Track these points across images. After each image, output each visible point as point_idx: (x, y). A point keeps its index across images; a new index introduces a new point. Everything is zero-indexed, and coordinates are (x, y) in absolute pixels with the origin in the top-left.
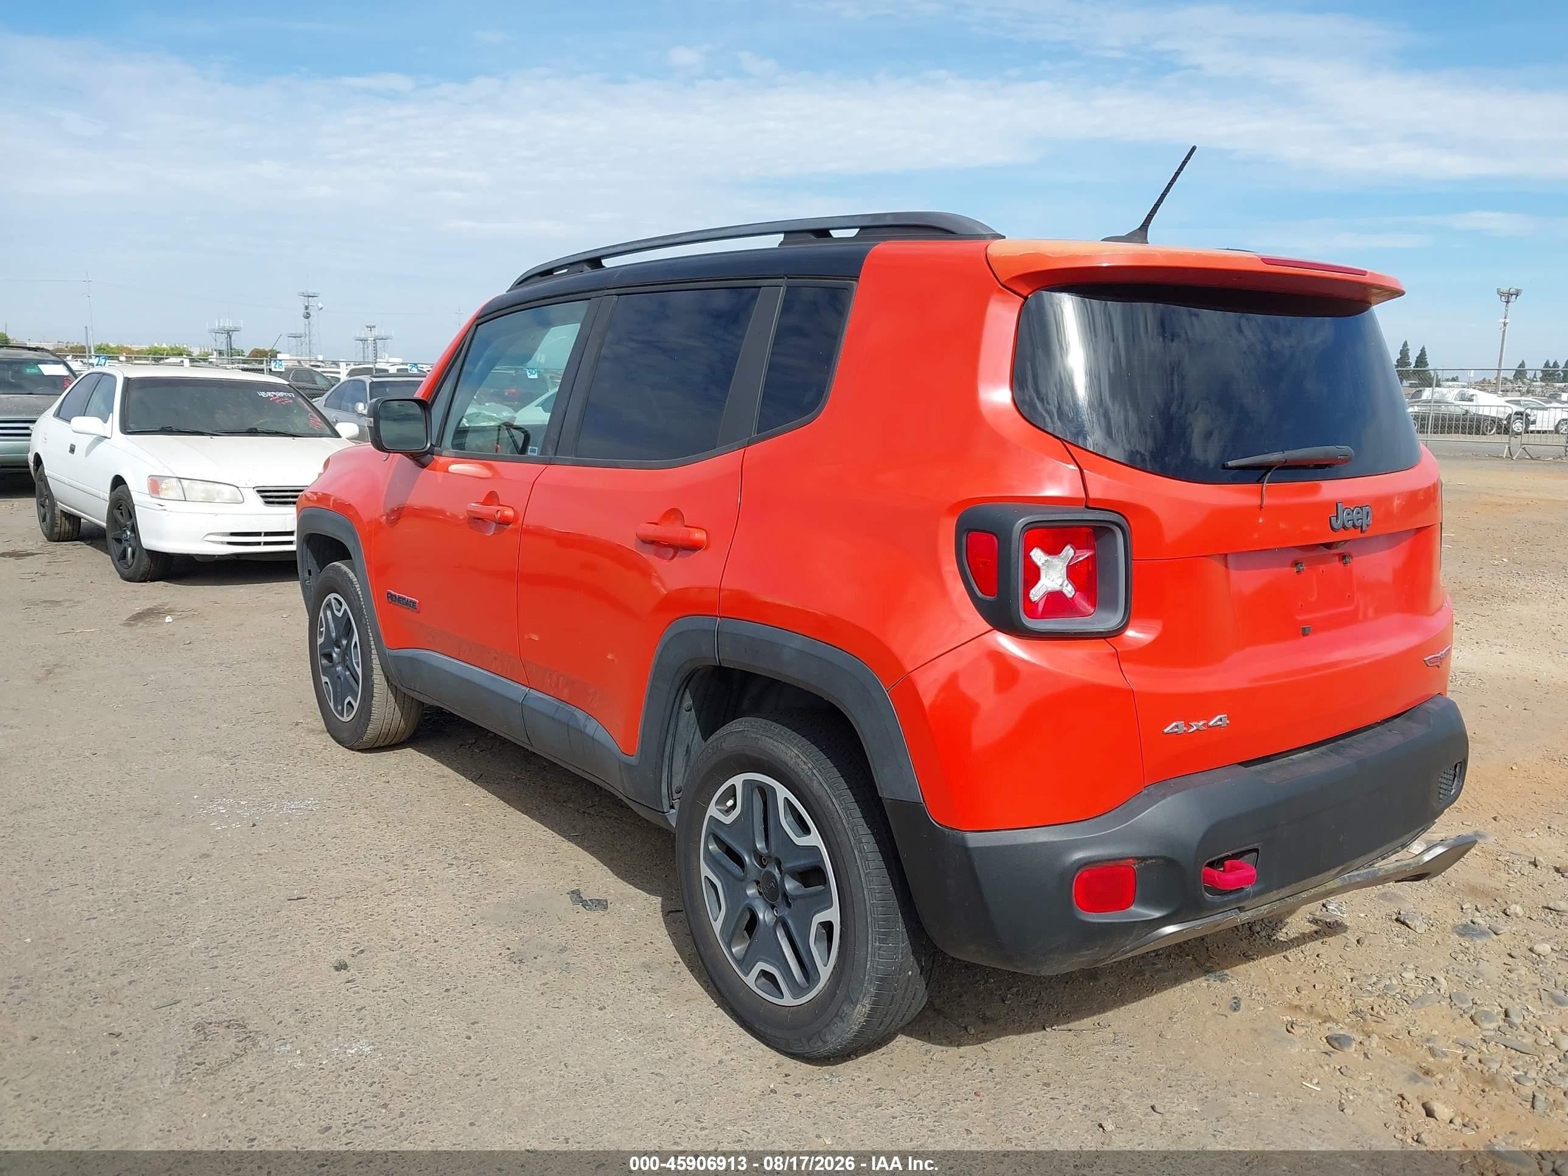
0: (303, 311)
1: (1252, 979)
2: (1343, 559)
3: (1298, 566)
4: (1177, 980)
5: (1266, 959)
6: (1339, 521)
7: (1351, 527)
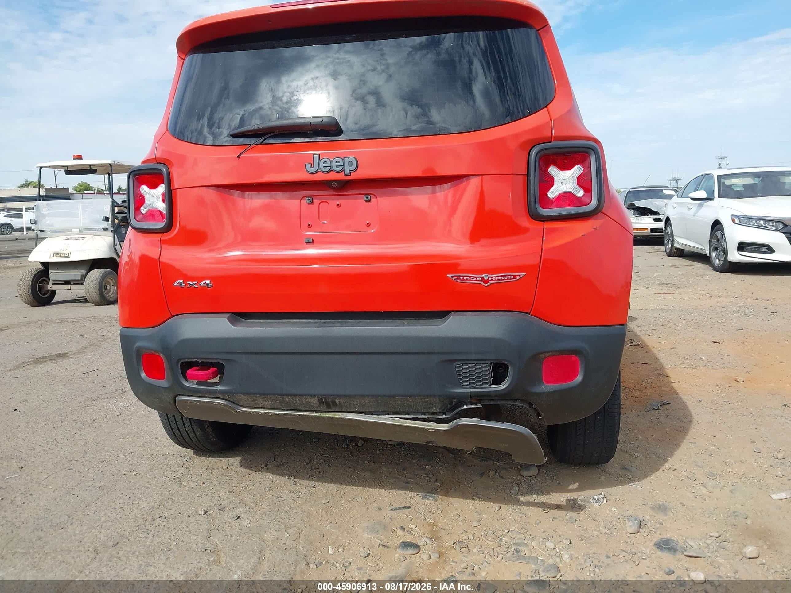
1: (447, 506)
2: (367, 198)
3: (309, 200)
4: (402, 488)
5: (483, 502)
6: (314, 167)
7: (329, 171)
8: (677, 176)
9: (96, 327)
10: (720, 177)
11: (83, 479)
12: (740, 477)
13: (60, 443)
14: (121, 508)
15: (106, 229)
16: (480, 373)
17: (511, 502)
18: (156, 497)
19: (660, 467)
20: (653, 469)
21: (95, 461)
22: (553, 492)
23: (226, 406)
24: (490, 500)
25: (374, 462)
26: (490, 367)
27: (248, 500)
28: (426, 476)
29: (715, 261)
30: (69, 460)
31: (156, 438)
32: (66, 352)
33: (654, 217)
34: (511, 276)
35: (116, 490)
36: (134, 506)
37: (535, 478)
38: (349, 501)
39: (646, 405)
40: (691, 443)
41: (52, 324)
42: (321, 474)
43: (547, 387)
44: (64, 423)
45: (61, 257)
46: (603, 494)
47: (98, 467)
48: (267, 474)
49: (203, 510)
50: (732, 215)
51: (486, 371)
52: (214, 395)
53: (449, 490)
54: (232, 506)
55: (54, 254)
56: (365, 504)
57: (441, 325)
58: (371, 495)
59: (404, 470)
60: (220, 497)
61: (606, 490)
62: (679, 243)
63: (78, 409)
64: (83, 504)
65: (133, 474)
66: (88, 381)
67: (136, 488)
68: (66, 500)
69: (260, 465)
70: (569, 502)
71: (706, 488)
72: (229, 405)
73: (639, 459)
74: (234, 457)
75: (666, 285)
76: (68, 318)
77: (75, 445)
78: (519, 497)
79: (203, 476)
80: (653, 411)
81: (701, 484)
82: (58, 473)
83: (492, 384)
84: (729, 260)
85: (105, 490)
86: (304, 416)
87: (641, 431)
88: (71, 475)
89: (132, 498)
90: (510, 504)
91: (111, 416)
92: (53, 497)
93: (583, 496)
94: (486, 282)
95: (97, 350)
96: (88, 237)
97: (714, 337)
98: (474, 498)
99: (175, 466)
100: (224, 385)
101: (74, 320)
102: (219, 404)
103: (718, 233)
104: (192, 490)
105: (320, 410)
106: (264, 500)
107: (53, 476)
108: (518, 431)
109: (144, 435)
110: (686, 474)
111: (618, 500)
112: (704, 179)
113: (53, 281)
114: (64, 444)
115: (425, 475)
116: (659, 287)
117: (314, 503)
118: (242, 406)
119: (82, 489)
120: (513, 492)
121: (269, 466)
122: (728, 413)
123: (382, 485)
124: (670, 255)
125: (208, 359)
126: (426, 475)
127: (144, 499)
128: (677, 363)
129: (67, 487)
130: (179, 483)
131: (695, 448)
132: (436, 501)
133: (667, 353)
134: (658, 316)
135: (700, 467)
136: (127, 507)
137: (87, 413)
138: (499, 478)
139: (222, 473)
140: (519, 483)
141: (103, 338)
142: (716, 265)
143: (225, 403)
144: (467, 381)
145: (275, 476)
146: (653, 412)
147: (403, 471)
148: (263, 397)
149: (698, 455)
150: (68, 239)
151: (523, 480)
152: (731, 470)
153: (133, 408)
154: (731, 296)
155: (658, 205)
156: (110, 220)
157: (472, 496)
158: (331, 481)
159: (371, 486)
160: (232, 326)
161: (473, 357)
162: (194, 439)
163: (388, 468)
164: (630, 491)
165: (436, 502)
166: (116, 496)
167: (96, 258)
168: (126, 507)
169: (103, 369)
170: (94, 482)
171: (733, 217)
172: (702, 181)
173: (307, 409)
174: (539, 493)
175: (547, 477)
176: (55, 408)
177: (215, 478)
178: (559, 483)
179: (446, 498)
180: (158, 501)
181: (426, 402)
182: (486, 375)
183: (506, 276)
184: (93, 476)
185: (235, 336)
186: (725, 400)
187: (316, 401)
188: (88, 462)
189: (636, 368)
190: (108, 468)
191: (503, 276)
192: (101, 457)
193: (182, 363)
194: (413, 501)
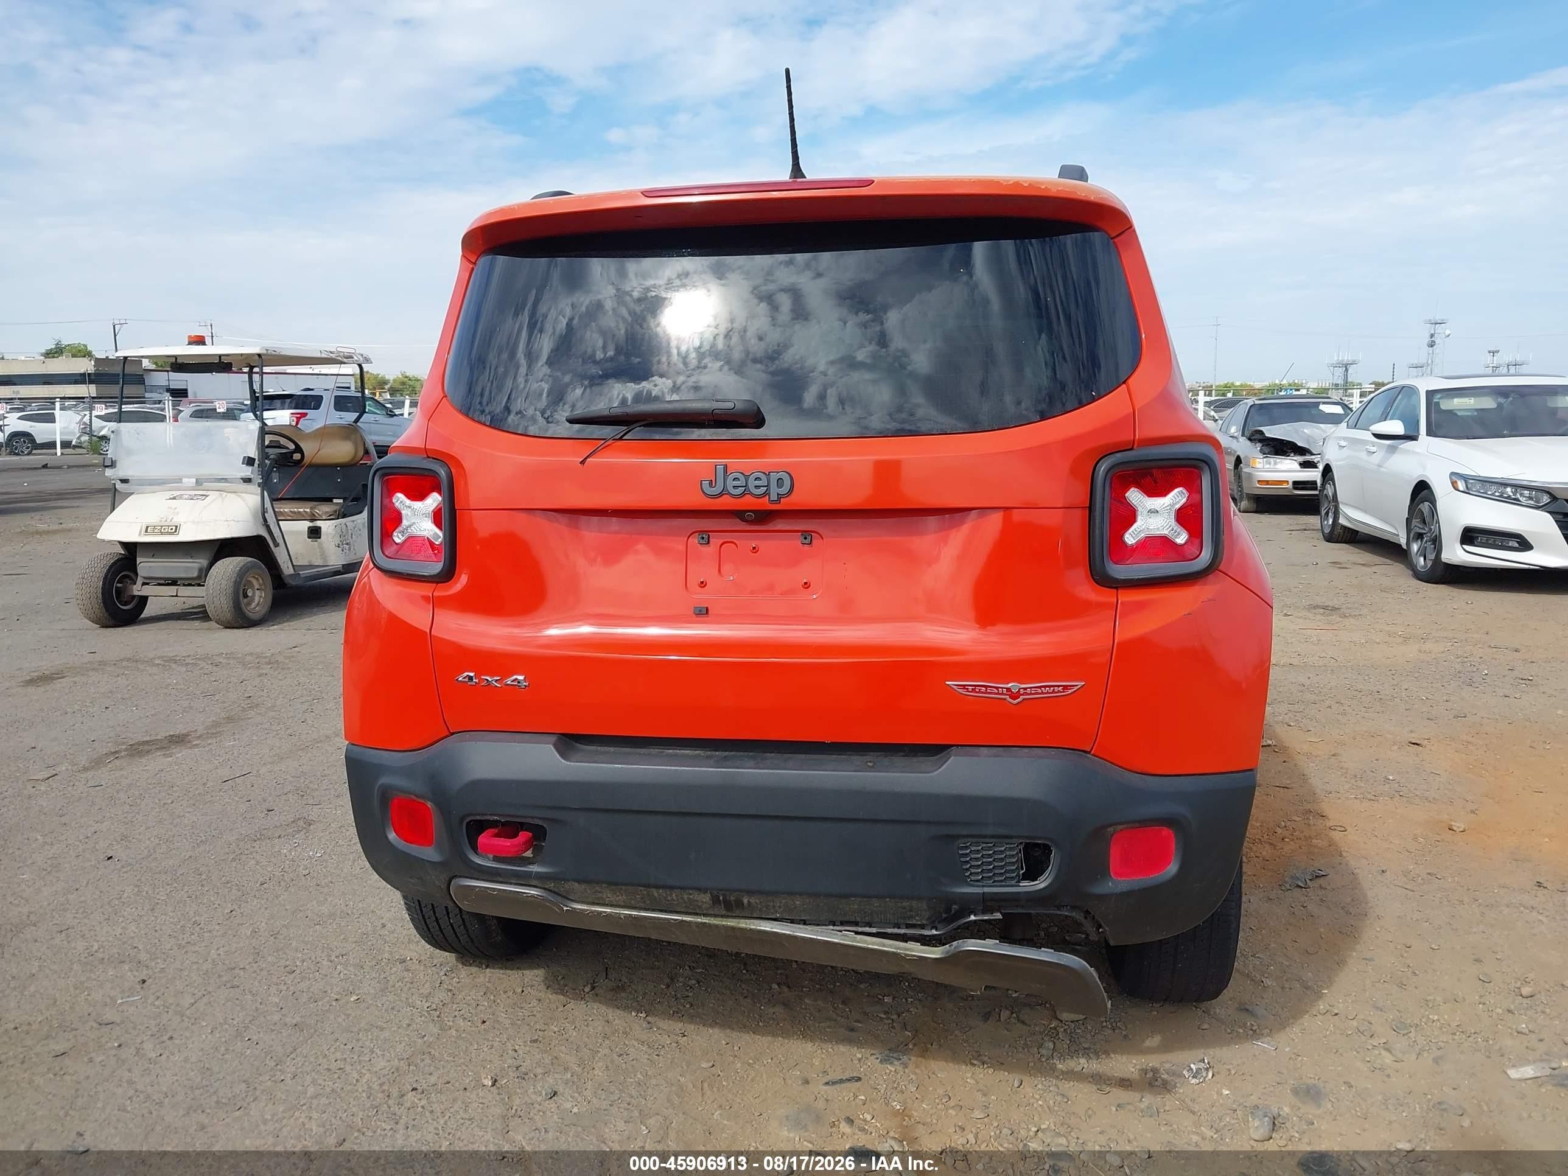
0: (1427, 340)
1: (926, 1077)
2: (805, 538)
3: (703, 538)
4: (843, 1041)
5: (991, 1071)
6: (717, 486)
7: (743, 494)
8: (1347, 358)
9: (234, 677)
10: (1430, 394)
11: (261, 1007)
12: (1453, 1032)
13: (205, 930)
14: (340, 1069)
15: (247, 480)
16: (1002, 860)
17: (1040, 1073)
18: (400, 1048)
19: (1308, 1009)
20: (1297, 1013)
21: (277, 971)
22: (1115, 1052)
23: (544, 899)
24: (1003, 1066)
25: (788, 987)
26: (1020, 850)
27: (568, 1057)
28: (885, 1016)
29: (1418, 561)
30: (230, 966)
31: (384, 926)
32: (184, 732)
33: (1301, 459)
34: (1059, 686)
35: (326, 1032)
36: (364, 1067)
37: (1083, 1024)
38: (749, 1064)
39: (1283, 876)
40: (1366, 959)
41: (147, 668)
42: (694, 1009)
43: (1117, 883)
44: (207, 889)
45: (162, 534)
46: (1206, 1061)
47: (285, 984)
48: (596, 1005)
49: (489, 1077)
50: (1453, 474)
51: (1013, 856)
52: (524, 879)
53: (929, 1046)
54: (539, 1071)
55: (147, 527)
56: (778, 1070)
57: (934, 771)
58: (789, 1054)
59: (843, 1003)
60: (516, 1051)
61: (1211, 1051)
62: (1348, 518)
63: (228, 858)
64: (270, 1060)
65: (352, 999)
66: (237, 799)
67: (360, 1030)
68: (237, 1051)
69: (581, 988)
70: (1146, 1074)
71: (1390, 1052)
72: (550, 898)
73: (1271, 990)
74: (531, 968)
75: (1322, 610)
76: (176, 656)
77: (234, 936)
78: (1055, 1061)
79: (480, 1008)
80: (1296, 889)
81: (1382, 1045)
82: (213, 994)
83: (1022, 880)
84: (1443, 560)
85: (305, 1031)
86: (684, 923)
87: (1274, 932)
88: (237, 999)
89: (356, 1049)
90: (1039, 1075)
91: (291, 875)
92: (212, 1044)
93: (1171, 1062)
94: (1014, 696)
95: (243, 730)
96: (213, 495)
97: (1411, 732)
98: (975, 1062)
99: (426, 986)
100: (543, 863)
101: (189, 660)
102: (533, 896)
103: (1425, 507)
104: (464, 1035)
105: (713, 913)
106: (597, 1059)
107: (205, 1000)
108: (1066, 964)
109: (359, 918)
110: (1355, 1023)
111: (1233, 1072)
112: (1400, 397)
113: (144, 578)
114: (215, 933)
115: (883, 1016)
116: (1311, 615)
117: (688, 1067)
118: (572, 900)
119: (263, 1028)
120: (1043, 1052)
121: (598, 990)
122: (1434, 898)
123: (806, 1035)
124: (1330, 538)
125: (517, 817)
126: (885, 1014)
127: (380, 1053)
128: (1341, 787)
129: (235, 1022)
130: (438, 1021)
131: (1372, 969)
132: (907, 1067)
133: (1323, 766)
134: (1307, 682)
135: (1381, 1010)
136: (351, 1067)
137: (246, 868)
138: (1019, 1025)
139: (514, 1002)
140: (1054, 1035)
141: (249, 701)
142: (1419, 568)
143: (544, 895)
144: (977, 873)
145: (611, 1010)
146: (1297, 893)
147: (843, 1006)
148: (614, 887)
149: (1377, 985)
150: (174, 498)
151: (1062, 1030)
152: (1436, 1017)
153: (332, 861)
154: (1446, 638)
155: (1309, 436)
156: (257, 462)
157: (970, 1059)
158: (714, 1024)
159: (786, 1034)
160: (563, 761)
161: (990, 831)
162: (464, 939)
163: (816, 1000)
164: (1255, 1056)
165: (906, 1070)
166: (327, 1045)
167: (228, 536)
168: (348, 1068)
169: (260, 772)
170: (283, 1015)
171: (1453, 478)
172: (1397, 397)
173: (691, 911)
174: (1091, 1055)
175: (1104, 1024)
176: (185, 856)
177: (503, 1012)
178: (1126, 1036)
179: (923, 1060)
180: (405, 1056)
181: (904, 908)
182: (1013, 864)
183: (1049, 686)
184: (278, 1001)
185: (568, 778)
186: (1429, 872)
187: (708, 899)
188: (265, 973)
189: (1264, 797)
190: (304, 985)
191: (1045, 687)
192: (288, 963)
193: (471, 821)
194: (865, 1066)
